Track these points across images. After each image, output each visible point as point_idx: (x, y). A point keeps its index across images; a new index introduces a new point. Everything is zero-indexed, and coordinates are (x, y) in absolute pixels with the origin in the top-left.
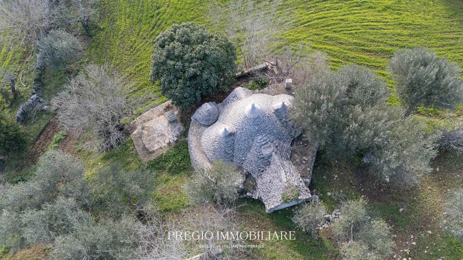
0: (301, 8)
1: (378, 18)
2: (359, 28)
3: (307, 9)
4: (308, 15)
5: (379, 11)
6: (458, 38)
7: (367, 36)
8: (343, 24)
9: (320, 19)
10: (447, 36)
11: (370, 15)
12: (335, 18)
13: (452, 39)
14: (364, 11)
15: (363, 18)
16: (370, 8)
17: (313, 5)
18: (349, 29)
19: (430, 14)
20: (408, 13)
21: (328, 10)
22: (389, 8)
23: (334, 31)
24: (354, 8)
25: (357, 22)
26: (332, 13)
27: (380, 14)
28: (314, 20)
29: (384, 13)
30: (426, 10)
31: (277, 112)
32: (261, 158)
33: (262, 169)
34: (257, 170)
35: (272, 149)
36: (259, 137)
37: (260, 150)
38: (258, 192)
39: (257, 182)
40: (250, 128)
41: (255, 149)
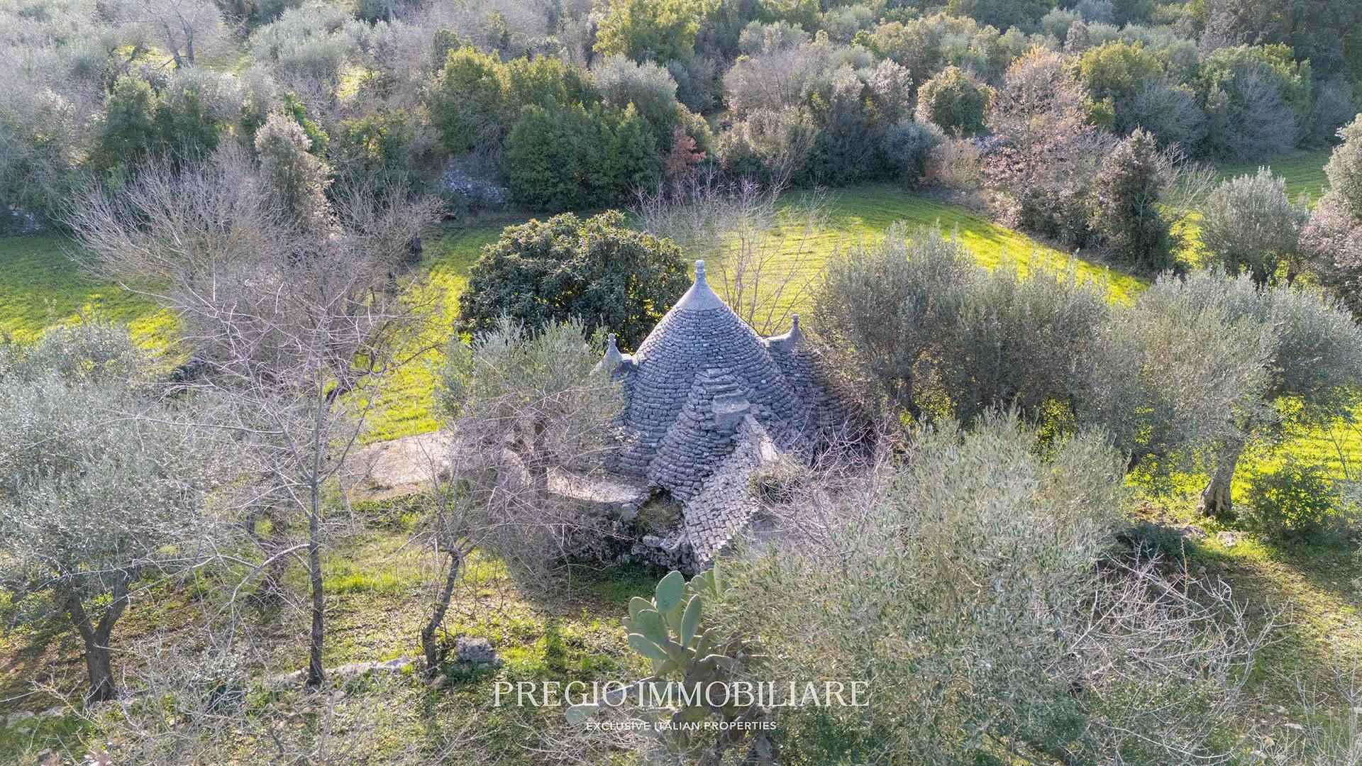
31: (777, 350)
32: (707, 431)
33: (707, 468)
34: (692, 471)
35: (747, 405)
36: (709, 371)
37: (708, 407)
38: (683, 536)
39: (684, 512)
40: (685, 341)
41: (692, 406)
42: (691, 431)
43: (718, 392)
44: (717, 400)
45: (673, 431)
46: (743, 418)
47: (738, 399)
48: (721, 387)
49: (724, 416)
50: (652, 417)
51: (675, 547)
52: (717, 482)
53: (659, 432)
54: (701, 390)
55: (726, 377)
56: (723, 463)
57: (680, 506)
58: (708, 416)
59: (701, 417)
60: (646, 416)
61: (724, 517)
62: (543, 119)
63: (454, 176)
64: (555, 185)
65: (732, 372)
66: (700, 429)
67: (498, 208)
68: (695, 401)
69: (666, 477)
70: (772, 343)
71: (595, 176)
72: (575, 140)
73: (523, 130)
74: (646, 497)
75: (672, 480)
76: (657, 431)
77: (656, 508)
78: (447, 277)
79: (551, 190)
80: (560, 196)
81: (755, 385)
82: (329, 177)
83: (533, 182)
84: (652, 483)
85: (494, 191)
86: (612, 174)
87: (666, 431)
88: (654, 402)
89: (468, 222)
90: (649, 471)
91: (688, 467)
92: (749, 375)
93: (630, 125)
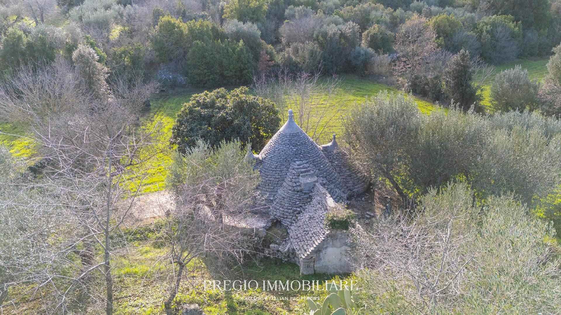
31: (326, 151)
32: (298, 192)
33: (299, 209)
34: (291, 211)
35: (316, 179)
36: (297, 162)
37: (297, 180)
38: (289, 244)
39: (289, 231)
40: (285, 148)
41: (290, 180)
42: (290, 191)
43: (302, 172)
44: (302, 176)
45: (281, 191)
46: (315, 185)
47: (312, 176)
48: (303, 170)
49: (305, 184)
50: (270, 185)
51: (286, 250)
52: (305, 217)
53: (274, 192)
54: (294, 172)
55: (305, 165)
56: (307, 207)
57: (286, 229)
58: (298, 184)
59: (295, 185)
60: (267, 184)
61: (311, 235)
62: (203, 47)
63: (164, 72)
64: (209, 76)
65: (307, 162)
66: (294, 190)
67: (183, 86)
68: (291, 177)
69: (278, 214)
70: (324, 147)
71: (226, 72)
72: (217, 56)
73: (194, 52)
74: (270, 224)
75: (282, 215)
76: (273, 192)
77: (275, 230)
78: (162, 117)
79: (207, 78)
80: (211, 81)
81: (318, 168)
82: (107, 73)
83: (199, 75)
84: (272, 217)
85: (181, 79)
86: (234, 71)
87: (277, 192)
88: (271, 178)
89: (170, 93)
90: (270, 211)
91: (289, 209)
92: (315, 163)
93: (241, 50)
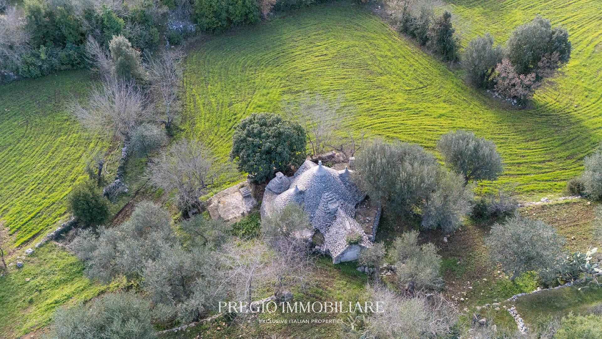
0: (364, 115)
1: (434, 123)
2: (417, 130)
3: (370, 116)
4: (370, 120)
5: (435, 118)
6: (507, 138)
7: (425, 136)
8: (403, 127)
9: (381, 123)
10: (497, 137)
11: (427, 121)
12: (395, 123)
13: (502, 139)
14: (421, 117)
15: (420, 122)
16: (426, 115)
17: (375, 113)
18: (408, 130)
19: (480, 120)
20: (461, 120)
21: (388, 117)
22: (443, 115)
23: (395, 132)
24: (411, 115)
25: (415, 126)
26: (392, 119)
27: (435, 120)
28: (376, 124)
29: (439, 119)
30: (477, 117)
31: (342, 176)
32: (328, 213)
33: (329, 224)
34: (325, 225)
35: (337, 205)
36: (326, 193)
37: (327, 206)
38: (326, 246)
39: (324, 237)
41: (322, 205)
42: (323, 213)
43: (329, 201)
44: (329, 203)
45: (317, 212)
46: (337, 209)
47: (335, 202)
48: (330, 199)
49: (332, 209)
51: (324, 250)
52: (333, 230)
53: (313, 212)
54: (324, 200)
55: (331, 195)
56: (334, 223)
57: (322, 235)
58: (328, 208)
59: (326, 209)
64: (218, 23)
66: (326, 212)
68: (323, 203)
69: (317, 226)
71: (233, 17)
73: (201, 2)
74: (313, 233)
75: (319, 227)
77: (317, 237)
80: (219, 28)
83: (208, 24)
84: (314, 228)
85: (192, 27)
86: (240, 16)
87: (315, 212)
88: (311, 203)
90: (312, 224)
